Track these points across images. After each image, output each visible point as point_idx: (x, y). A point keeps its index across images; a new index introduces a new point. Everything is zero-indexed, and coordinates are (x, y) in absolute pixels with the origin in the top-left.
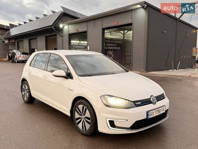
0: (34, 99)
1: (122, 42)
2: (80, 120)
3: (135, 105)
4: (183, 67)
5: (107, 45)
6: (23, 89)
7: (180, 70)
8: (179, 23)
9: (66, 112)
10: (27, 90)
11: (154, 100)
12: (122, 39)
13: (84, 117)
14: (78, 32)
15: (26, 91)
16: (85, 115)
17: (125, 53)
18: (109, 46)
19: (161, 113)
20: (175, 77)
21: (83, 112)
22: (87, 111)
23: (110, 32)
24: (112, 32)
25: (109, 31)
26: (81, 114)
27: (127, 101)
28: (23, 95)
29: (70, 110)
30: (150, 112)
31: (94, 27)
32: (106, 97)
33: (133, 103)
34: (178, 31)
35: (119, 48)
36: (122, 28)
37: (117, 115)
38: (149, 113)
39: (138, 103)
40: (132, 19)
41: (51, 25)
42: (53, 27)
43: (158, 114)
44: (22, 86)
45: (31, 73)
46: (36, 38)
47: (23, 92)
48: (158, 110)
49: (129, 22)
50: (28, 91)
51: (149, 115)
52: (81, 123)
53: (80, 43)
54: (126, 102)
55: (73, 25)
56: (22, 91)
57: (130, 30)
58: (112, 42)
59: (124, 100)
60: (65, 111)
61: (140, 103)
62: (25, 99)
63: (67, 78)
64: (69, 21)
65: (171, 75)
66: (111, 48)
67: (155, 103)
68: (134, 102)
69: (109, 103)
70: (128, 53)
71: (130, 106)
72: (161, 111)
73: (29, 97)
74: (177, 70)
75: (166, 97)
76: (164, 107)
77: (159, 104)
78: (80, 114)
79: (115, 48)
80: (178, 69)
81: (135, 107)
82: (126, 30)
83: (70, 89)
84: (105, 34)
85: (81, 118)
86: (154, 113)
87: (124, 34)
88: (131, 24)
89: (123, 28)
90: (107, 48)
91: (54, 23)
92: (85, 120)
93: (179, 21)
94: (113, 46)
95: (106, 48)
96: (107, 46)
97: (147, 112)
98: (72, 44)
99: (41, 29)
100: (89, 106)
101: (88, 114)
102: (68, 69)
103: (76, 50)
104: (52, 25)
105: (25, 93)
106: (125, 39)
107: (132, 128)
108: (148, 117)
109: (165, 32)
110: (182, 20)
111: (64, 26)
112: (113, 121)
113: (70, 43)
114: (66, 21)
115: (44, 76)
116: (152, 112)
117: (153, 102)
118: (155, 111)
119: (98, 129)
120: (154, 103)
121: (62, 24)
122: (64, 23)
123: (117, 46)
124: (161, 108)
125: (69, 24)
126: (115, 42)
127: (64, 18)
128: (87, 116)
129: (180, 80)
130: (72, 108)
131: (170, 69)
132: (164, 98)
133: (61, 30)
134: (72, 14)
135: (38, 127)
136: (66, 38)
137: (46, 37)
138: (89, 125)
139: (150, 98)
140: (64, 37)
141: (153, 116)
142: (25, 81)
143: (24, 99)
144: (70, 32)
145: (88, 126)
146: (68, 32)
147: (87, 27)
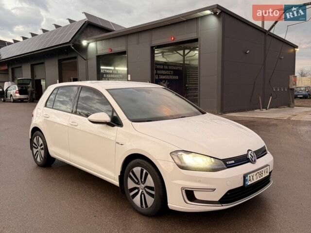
0: (54, 159)
1: (181, 68)
2: (137, 191)
3: (226, 165)
4: (275, 105)
5: (159, 72)
6: (34, 145)
7: (272, 109)
8: (268, 38)
9: (112, 179)
10: (41, 145)
11: (252, 157)
12: (181, 64)
13: (143, 186)
14: (111, 52)
15: (39, 148)
16: (144, 183)
17: (187, 85)
18: (161, 74)
19: (264, 176)
20: (267, 120)
21: (141, 178)
22: (149, 176)
23: (163, 53)
24: (165, 52)
25: (160, 50)
26: (139, 182)
27: (212, 158)
28: (35, 154)
29: (119, 176)
30: (249, 176)
31: (137, 44)
32: (180, 153)
33: (223, 162)
34: (267, 51)
35: (177, 77)
36: (181, 47)
37: (200, 181)
38: (248, 178)
39: (230, 162)
40: (197, 32)
41: (68, 41)
42: (71, 45)
43: (259, 179)
44: (32, 140)
45: (48, 119)
46: (43, 63)
47: (34, 149)
48: (259, 171)
49: (193, 36)
50: (43, 147)
51: (247, 181)
52: (139, 196)
53: (115, 70)
54: (212, 161)
55: (103, 41)
56: (32, 147)
57: (194, 49)
58: (166, 67)
59: (208, 157)
60: (109, 177)
61: (233, 162)
62: (38, 159)
63: (113, 126)
64: (96, 35)
65: (260, 118)
66: (164, 77)
67: (255, 161)
68: (225, 161)
69: (185, 163)
70: (191, 85)
71: (219, 167)
72: (264, 173)
73: (44, 157)
74: (267, 109)
75: (268, 152)
76: (268, 167)
77: (261, 162)
78: (137, 181)
79: (171, 77)
80: (269, 108)
81: (225, 169)
82: (187, 48)
83: (118, 143)
84: (156, 55)
85: (138, 188)
86: (255, 177)
87: (184, 55)
88: (196, 40)
89: (182, 45)
90: (159, 77)
91: (72, 39)
92: (146, 191)
93: (268, 34)
94: (167, 75)
95: (157, 78)
96: (159, 75)
97: (245, 176)
98: (102, 71)
99: (52, 48)
100: (152, 168)
101: (150, 181)
102: (113, 111)
103: (108, 80)
104: (70, 41)
105: (38, 151)
106: (186, 62)
107: (223, 201)
108: (246, 183)
109: (248, 52)
110: (273, 34)
111: (88, 44)
112: (192, 192)
113: (99, 70)
114: (92, 35)
115: (73, 122)
116: (251, 175)
117: (252, 160)
118: (255, 173)
119: (168, 204)
120: (253, 162)
121: (85, 40)
122: (88, 38)
123: (174, 75)
124: (263, 170)
125: (97, 40)
126: (170, 68)
127: (88, 30)
128: (148, 185)
129: (276, 125)
130: (122, 172)
131: (256, 109)
132: (266, 154)
133: (85, 50)
134: (101, 24)
135: (67, 205)
136: (93, 63)
137: (60, 61)
138: (153, 199)
139: (247, 154)
140: (88, 61)
141: (253, 182)
142: (38, 132)
143: (35, 160)
144: (98, 53)
145: (150, 201)
146: (95, 52)
147: (127, 45)
